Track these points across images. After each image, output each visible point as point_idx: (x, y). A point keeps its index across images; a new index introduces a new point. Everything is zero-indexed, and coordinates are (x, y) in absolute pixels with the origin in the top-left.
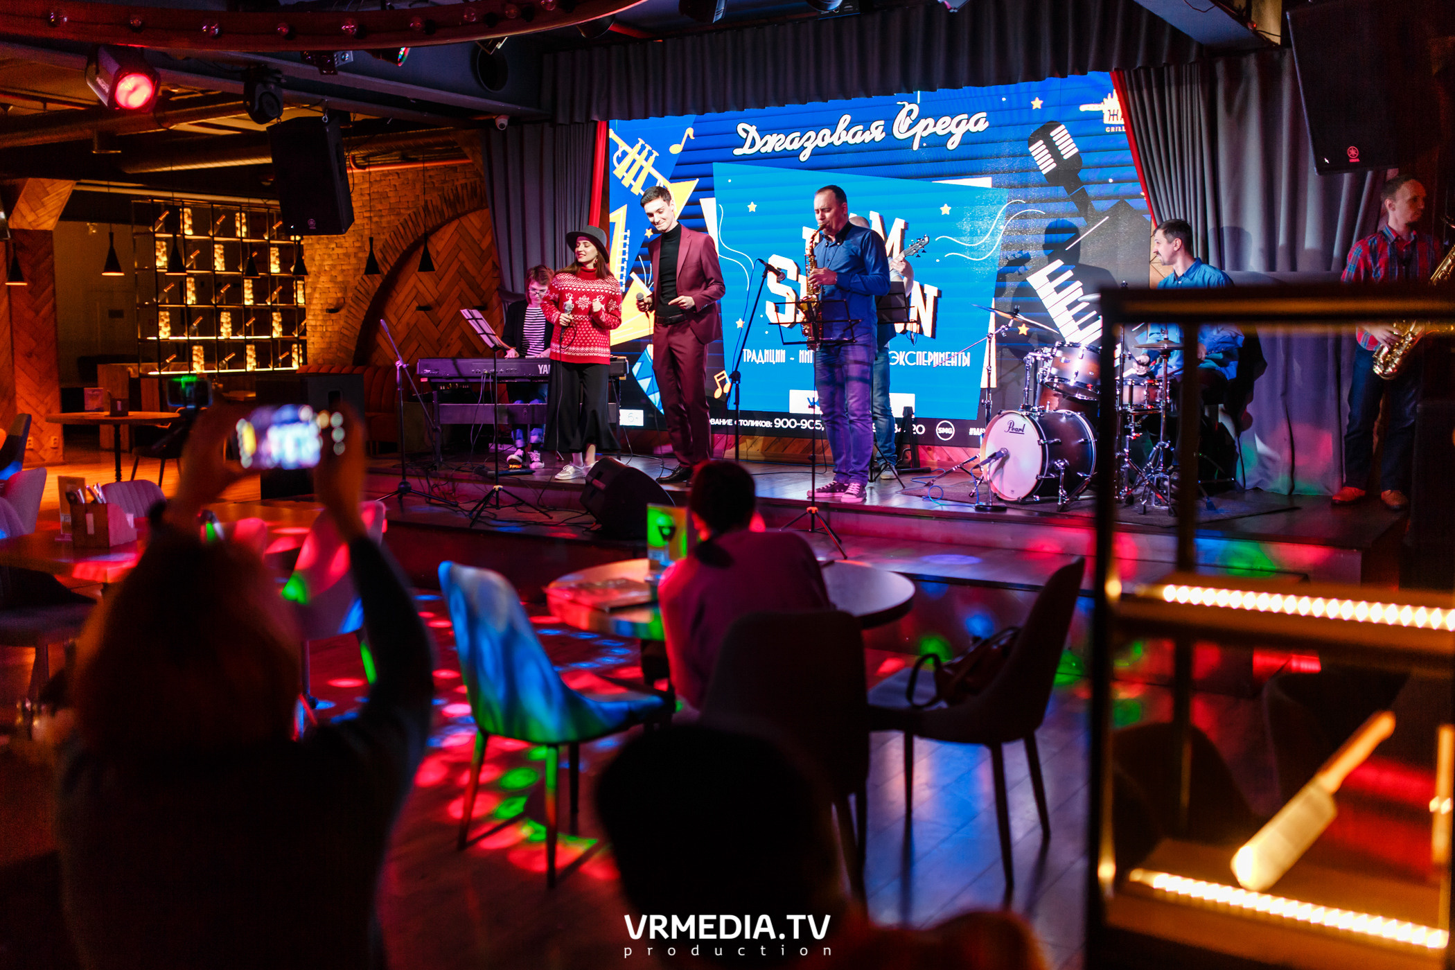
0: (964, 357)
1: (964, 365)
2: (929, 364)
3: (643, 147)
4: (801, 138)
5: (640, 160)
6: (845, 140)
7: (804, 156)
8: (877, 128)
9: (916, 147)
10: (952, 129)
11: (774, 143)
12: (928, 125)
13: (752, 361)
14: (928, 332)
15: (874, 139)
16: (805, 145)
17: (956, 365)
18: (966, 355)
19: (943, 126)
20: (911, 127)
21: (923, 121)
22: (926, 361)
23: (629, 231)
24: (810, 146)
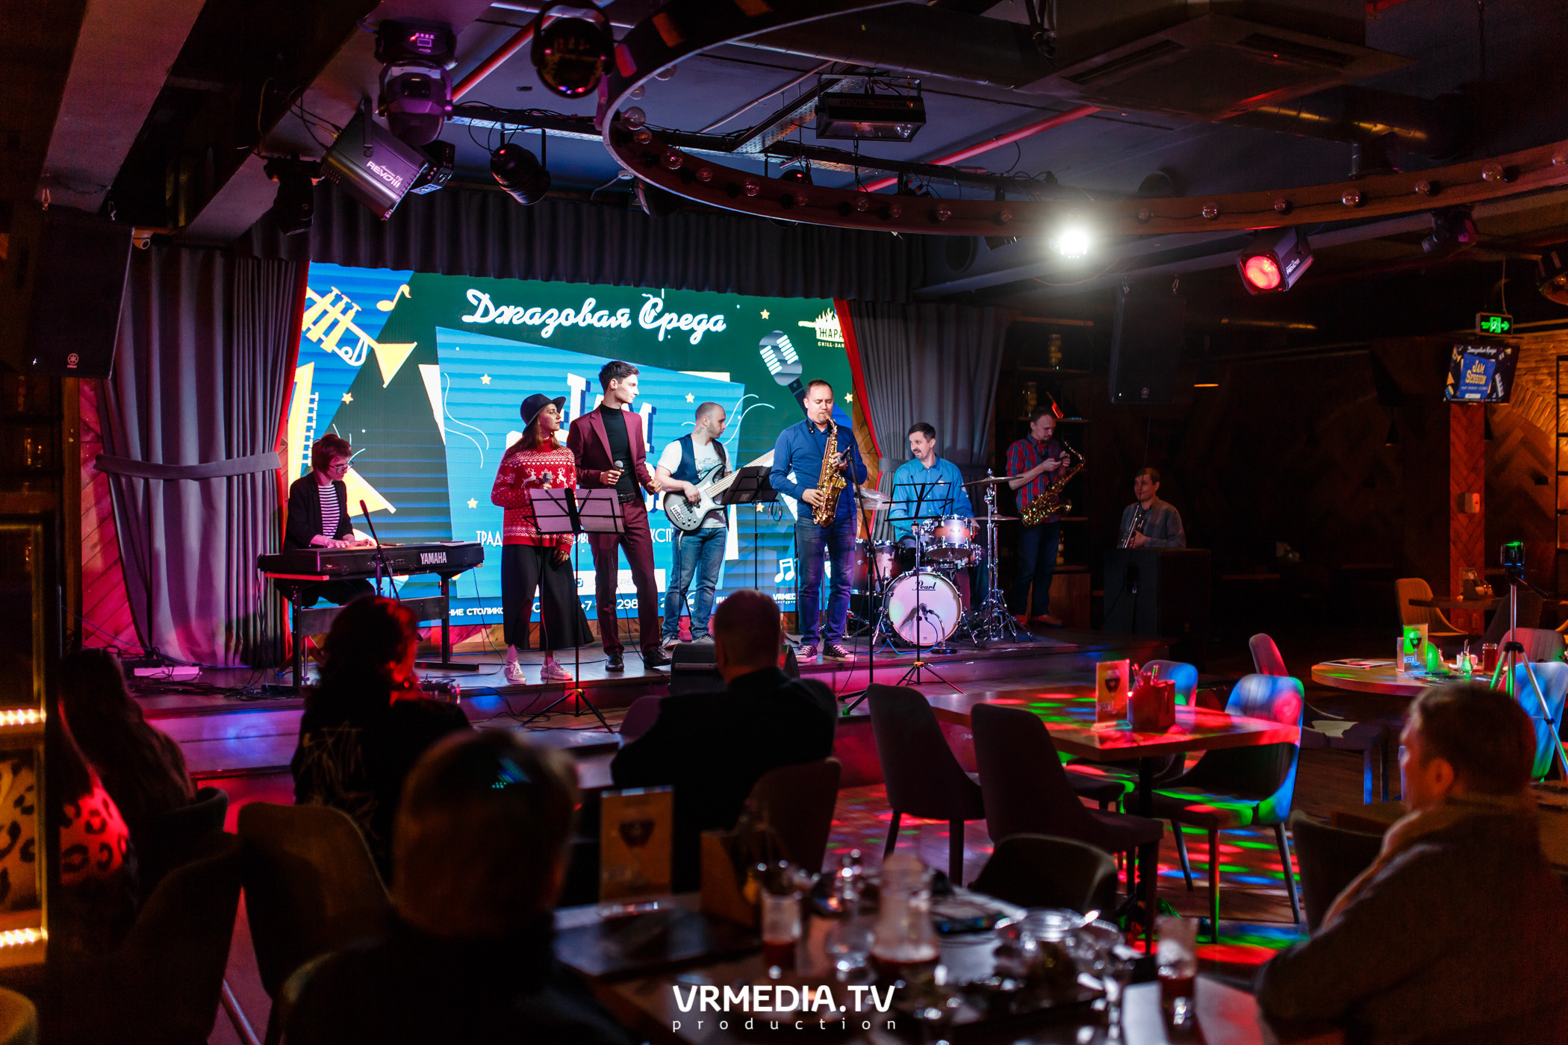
3: (338, 298)
4: (543, 313)
5: (335, 313)
6: (591, 323)
7: (546, 333)
8: (623, 315)
9: (661, 337)
10: (694, 325)
11: (510, 314)
12: (672, 319)
13: (488, 544)
15: (620, 324)
16: (547, 322)
19: (686, 322)
20: (656, 318)
21: (667, 314)
23: (317, 394)
24: (552, 324)
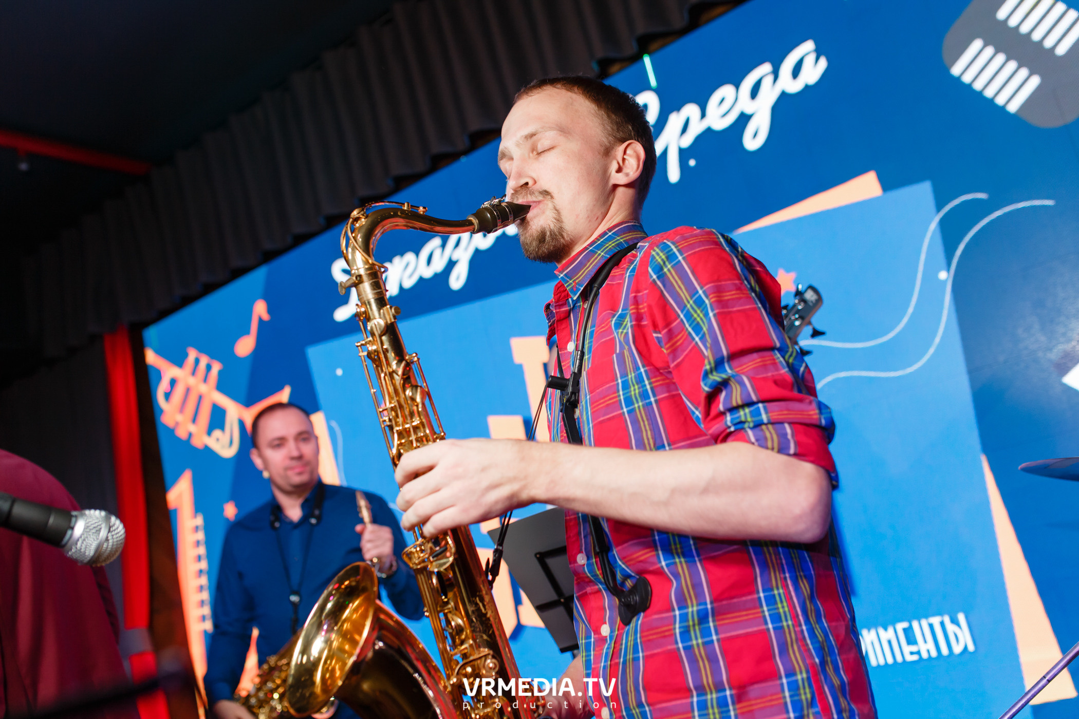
0: (951, 628)
1: (957, 649)
3: (197, 362)
4: (443, 246)
5: (197, 385)
7: (457, 280)
9: (674, 175)
10: (745, 105)
12: (688, 120)
16: (454, 258)
17: (934, 654)
18: (954, 621)
19: (722, 108)
23: (200, 516)
24: (463, 257)
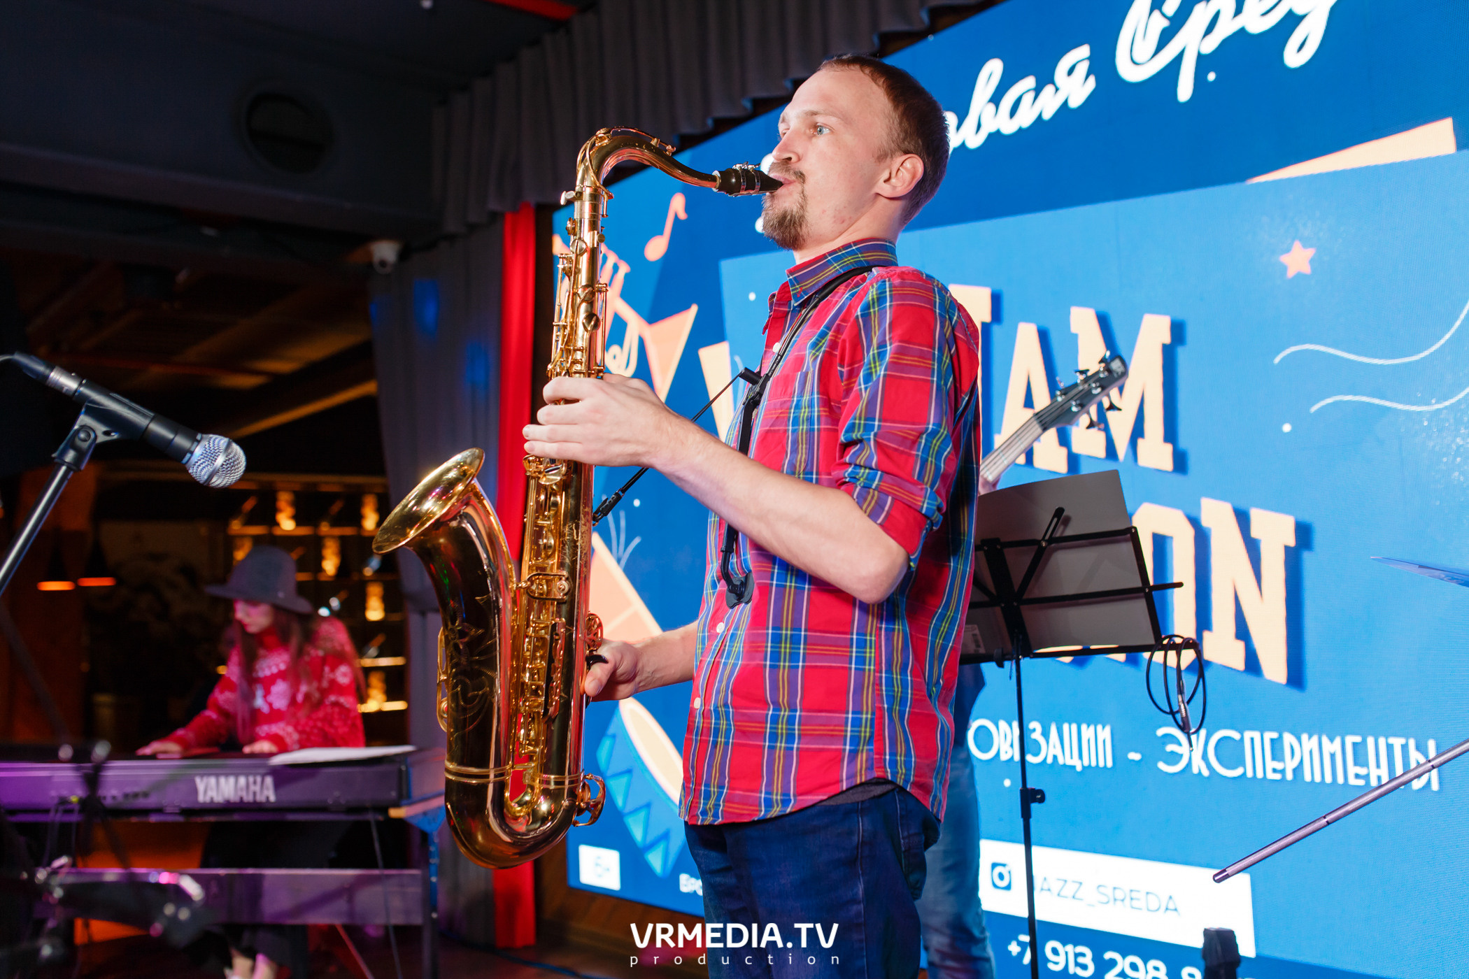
0: (1414, 753)
2: (1289, 776)
6: (993, 130)
8: (1072, 70)
9: (1185, 91)
12: (1217, 16)
14: (1275, 667)
15: (1066, 103)
17: (1386, 782)
18: (1421, 747)
20: (1165, 39)
21: (1200, 8)
22: (1279, 766)
